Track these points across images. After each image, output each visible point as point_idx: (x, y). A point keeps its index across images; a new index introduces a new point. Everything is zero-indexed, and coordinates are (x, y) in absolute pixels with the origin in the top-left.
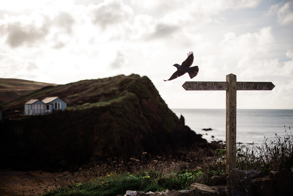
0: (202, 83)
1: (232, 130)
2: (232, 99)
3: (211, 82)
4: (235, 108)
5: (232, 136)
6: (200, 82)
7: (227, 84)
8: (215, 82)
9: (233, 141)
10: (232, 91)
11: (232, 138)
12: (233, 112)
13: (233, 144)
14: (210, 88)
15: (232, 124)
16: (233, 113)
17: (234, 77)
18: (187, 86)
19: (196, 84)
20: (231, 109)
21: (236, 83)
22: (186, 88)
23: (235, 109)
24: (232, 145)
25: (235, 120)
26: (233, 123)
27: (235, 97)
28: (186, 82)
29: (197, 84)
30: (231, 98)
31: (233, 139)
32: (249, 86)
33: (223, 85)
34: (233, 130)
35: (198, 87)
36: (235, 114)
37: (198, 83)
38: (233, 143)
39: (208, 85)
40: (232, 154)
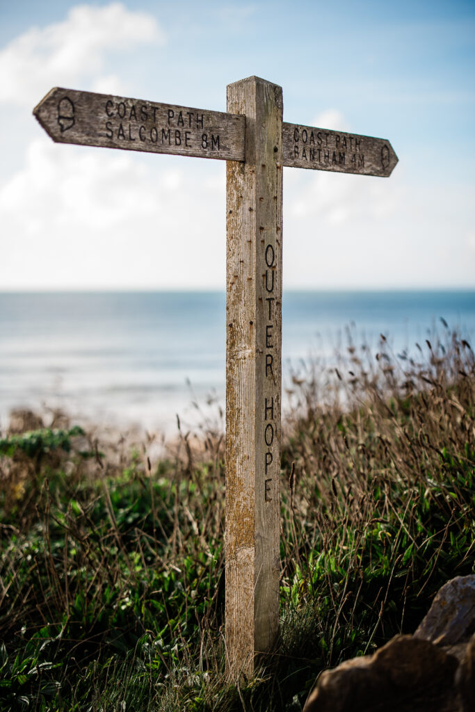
0: (133, 108)
1: (267, 365)
2: (268, 207)
3: (178, 107)
4: (277, 252)
5: (265, 395)
6: (127, 99)
7: (241, 130)
8: (193, 112)
9: (270, 425)
10: (266, 163)
11: (267, 409)
12: (270, 271)
13: (269, 441)
14: (173, 140)
15: (267, 336)
16: (270, 279)
17: (272, 97)
18: (62, 113)
19: (107, 111)
20: (262, 257)
21: (280, 124)
22: (54, 125)
23: (277, 260)
24: (267, 445)
25: (276, 317)
26: (270, 330)
27: (276, 198)
28: (59, 90)
29: (113, 111)
30: (261, 199)
31: (270, 411)
32: (320, 150)
33: (226, 128)
34: (270, 365)
35: (115, 128)
36: (276, 284)
37: (118, 107)
38: (269, 432)
39: (162, 123)
40: (267, 490)
